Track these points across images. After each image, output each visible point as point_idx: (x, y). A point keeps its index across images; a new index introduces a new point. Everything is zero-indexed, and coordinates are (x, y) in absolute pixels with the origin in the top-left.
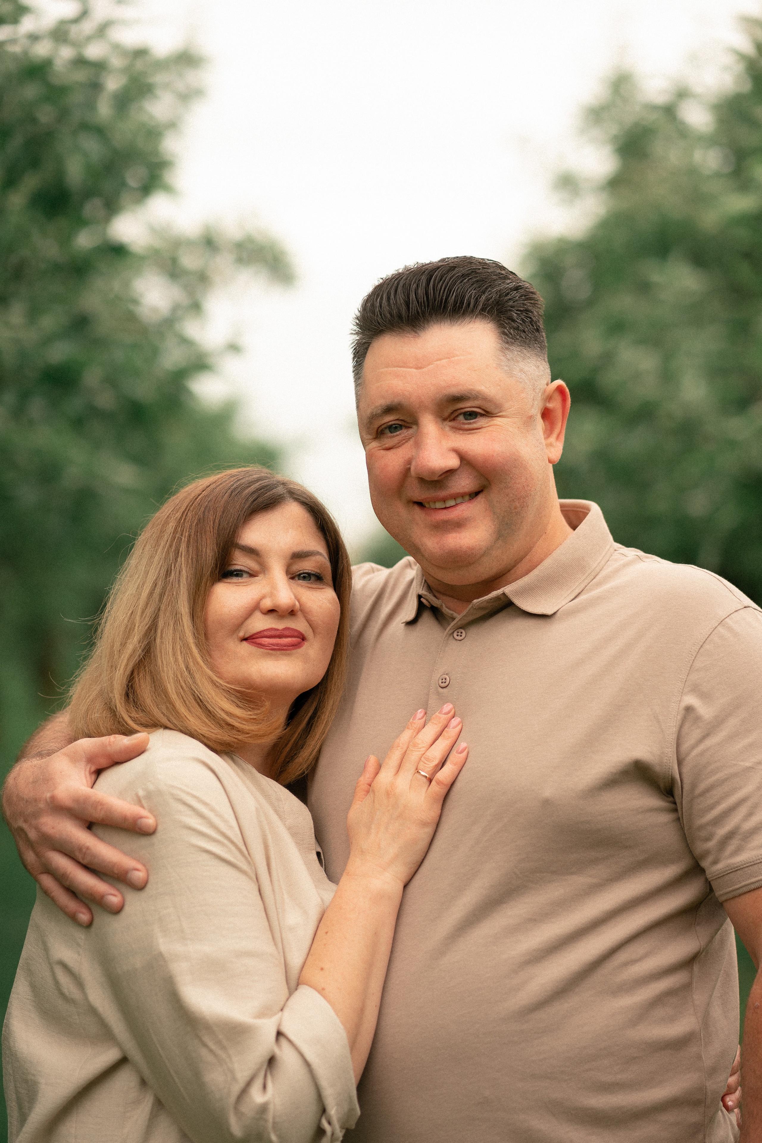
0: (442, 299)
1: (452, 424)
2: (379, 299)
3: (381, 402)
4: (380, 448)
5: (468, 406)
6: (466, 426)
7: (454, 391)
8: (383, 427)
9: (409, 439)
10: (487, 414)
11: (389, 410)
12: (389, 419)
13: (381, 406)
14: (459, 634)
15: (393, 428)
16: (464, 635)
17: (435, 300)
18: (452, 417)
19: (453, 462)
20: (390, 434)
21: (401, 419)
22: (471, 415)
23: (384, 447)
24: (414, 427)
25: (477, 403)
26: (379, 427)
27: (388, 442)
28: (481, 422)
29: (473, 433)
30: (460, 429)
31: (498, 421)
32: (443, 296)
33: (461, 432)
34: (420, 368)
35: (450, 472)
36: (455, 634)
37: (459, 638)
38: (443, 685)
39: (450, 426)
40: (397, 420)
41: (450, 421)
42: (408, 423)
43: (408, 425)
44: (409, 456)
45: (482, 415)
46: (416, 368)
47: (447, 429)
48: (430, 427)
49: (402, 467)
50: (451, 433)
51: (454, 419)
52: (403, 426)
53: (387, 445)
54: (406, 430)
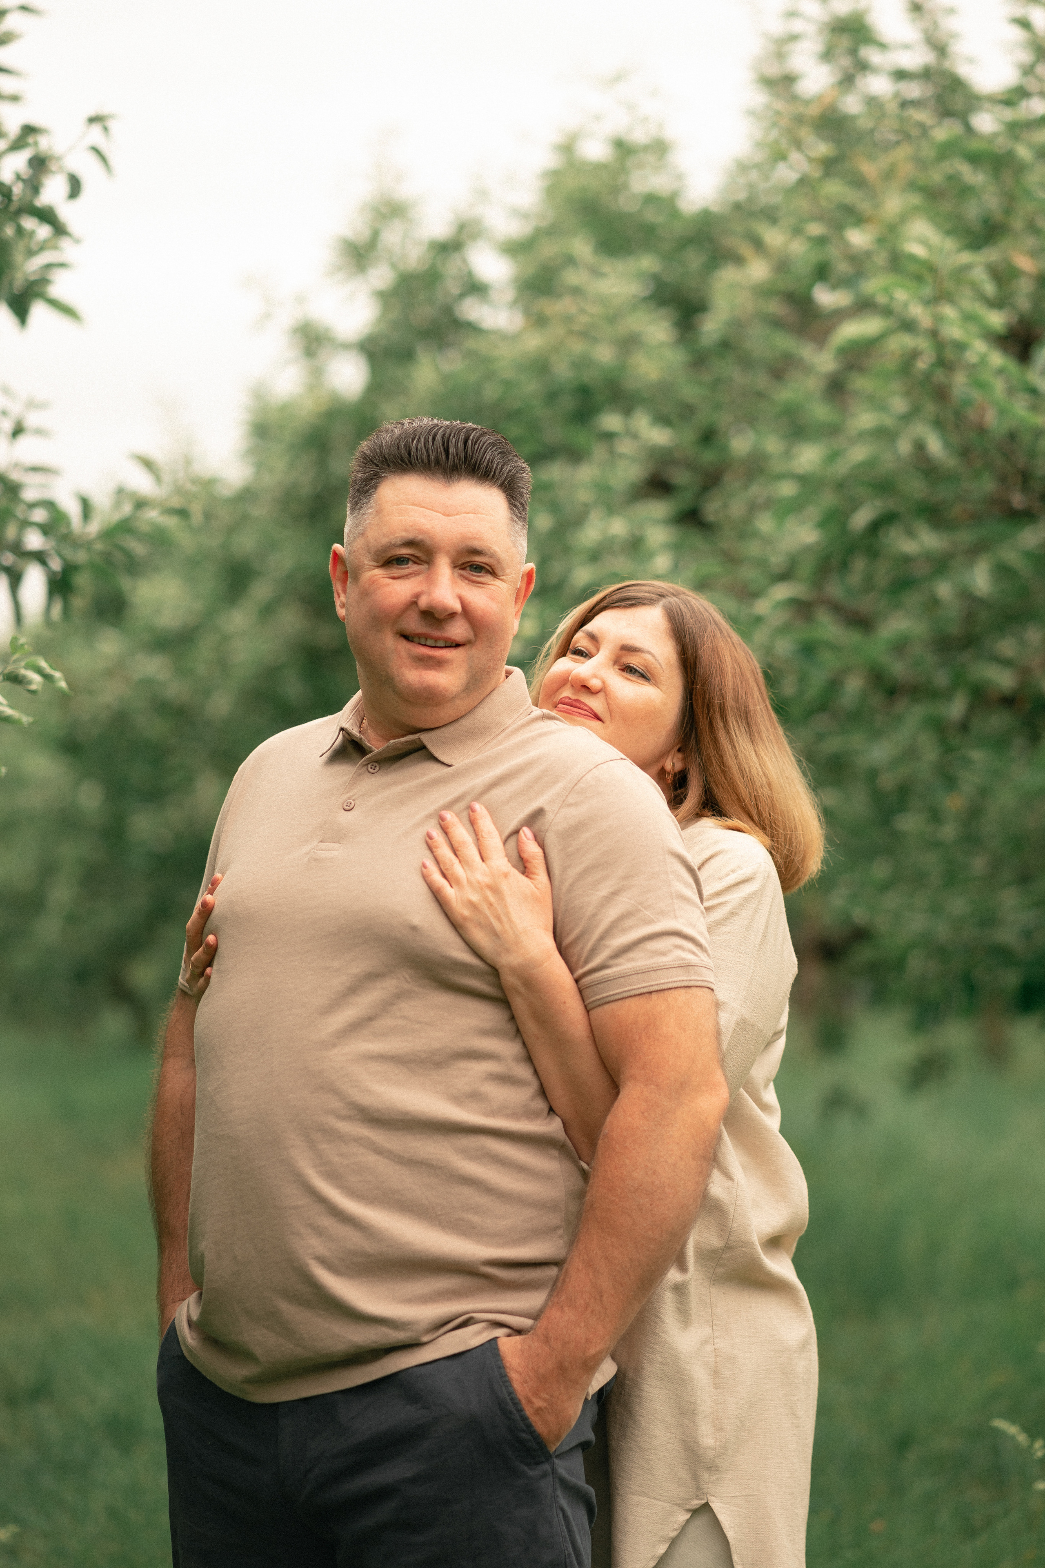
0: (477, 459)
1: (460, 571)
2: (415, 442)
4: (385, 576)
5: (479, 560)
6: (474, 578)
7: (476, 544)
8: (392, 558)
9: (419, 574)
10: (493, 572)
11: (410, 543)
12: (405, 551)
13: (401, 537)
14: (373, 767)
15: (400, 561)
16: (377, 768)
18: (463, 567)
19: (458, 607)
20: (396, 566)
21: (416, 555)
22: (479, 568)
23: (392, 575)
24: (426, 566)
26: (391, 557)
27: (396, 571)
28: (488, 579)
29: (479, 587)
30: (468, 580)
31: (498, 582)
32: (478, 457)
33: (467, 582)
34: (448, 515)
35: (453, 615)
36: (369, 766)
37: (372, 771)
38: (347, 808)
39: (458, 573)
40: (411, 555)
41: (460, 569)
42: (420, 559)
43: (419, 562)
44: (418, 589)
45: (488, 572)
46: (444, 515)
47: (456, 575)
48: (444, 568)
49: (409, 599)
50: (459, 581)
51: (464, 569)
52: (417, 561)
53: (395, 575)
54: (416, 565)
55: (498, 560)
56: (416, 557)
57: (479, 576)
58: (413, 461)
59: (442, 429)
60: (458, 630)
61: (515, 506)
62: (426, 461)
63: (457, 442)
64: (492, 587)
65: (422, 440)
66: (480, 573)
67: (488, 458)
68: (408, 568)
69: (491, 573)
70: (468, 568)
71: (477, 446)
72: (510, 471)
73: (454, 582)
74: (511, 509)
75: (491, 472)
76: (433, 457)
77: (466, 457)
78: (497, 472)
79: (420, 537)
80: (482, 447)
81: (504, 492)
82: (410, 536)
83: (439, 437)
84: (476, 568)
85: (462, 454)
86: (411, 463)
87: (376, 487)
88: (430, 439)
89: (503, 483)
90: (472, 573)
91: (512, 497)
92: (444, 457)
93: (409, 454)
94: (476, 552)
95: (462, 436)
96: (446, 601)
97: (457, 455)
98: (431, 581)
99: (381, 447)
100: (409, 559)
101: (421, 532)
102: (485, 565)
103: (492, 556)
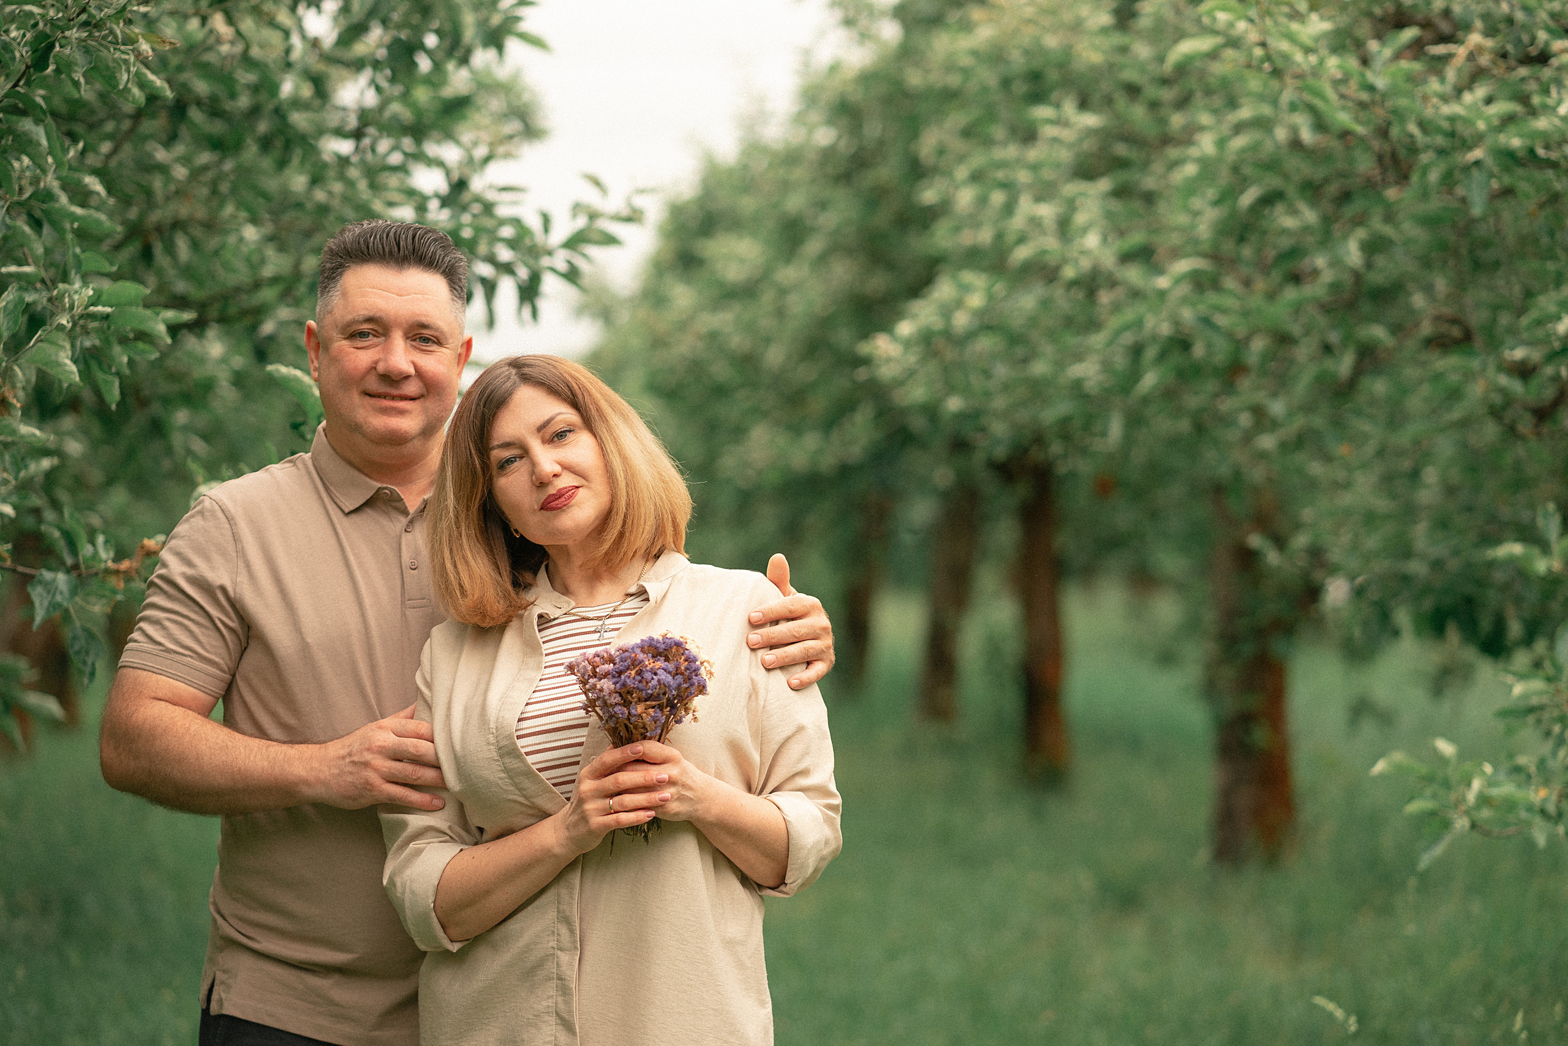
1: (411, 342)
2: (372, 238)
3: (365, 313)
4: (351, 347)
5: (426, 332)
7: (424, 319)
8: (355, 333)
9: (377, 346)
10: (439, 342)
11: (370, 320)
12: (366, 327)
13: (363, 315)
15: (362, 335)
17: (419, 251)
18: (414, 338)
19: (412, 371)
20: (359, 339)
22: (426, 340)
23: (355, 346)
24: (383, 338)
25: (435, 334)
26: (355, 331)
27: (359, 343)
28: (434, 347)
29: (428, 354)
30: (418, 349)
34: (401, 296)
35: (408, 377)
39: (410, 344)
40: (371, 329)
42: (378, 333)
43: (378, 335)
44: (376, 357)
45: (434, 342)
46: (397, 295)
47: (408, 345)
48: (398, 341)
49: (369, 364)
50: (411, 349)
51: (414, 340)
52: (376, 334)
53: (359, 346)
54: (375, 338)
55: (442, 333)
56: (374, 330)
57: (426, 346)
58: (371, 253)
59: (394, 228)
60: (412, 388)
61: (455, 289)
62: (381, 253)
63: (406, 238)
64: (439, 354)
65: (378, 236)
66: (428, 343)
67: (431, 251)
68: (369, 340)
69: (436, 343)
70: (418, 340)
71: (422, 241)
72: (450, 261)
73: (406, 350)
74: (451, 291)
75: (434, 262)
76: (387, 250)
77: (414, 250)
78: (440, 261)
79: (378, 314)
80: (427, 242)
81: (446, 278)
82: (371, 314)
83: (391, 234)
84: (424, 340)
85: (410, 247)
86: (369, 255)
87: (341, 274)
88: (385, 236)
89: (445, 270)
90: (421, 343)
91: (453, 282)
92: (396, 249)
93: (368, 248)
94: (424, 326)
95: (411, 233)
96: (400, 367)
97: (407, 248)
98: (387, 350)
99: (345, 243)
100: (369, 333)
101: (380, 310)
102: (432, 338)
103: (436, 330)
